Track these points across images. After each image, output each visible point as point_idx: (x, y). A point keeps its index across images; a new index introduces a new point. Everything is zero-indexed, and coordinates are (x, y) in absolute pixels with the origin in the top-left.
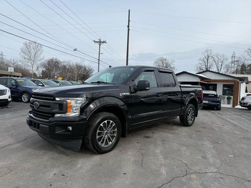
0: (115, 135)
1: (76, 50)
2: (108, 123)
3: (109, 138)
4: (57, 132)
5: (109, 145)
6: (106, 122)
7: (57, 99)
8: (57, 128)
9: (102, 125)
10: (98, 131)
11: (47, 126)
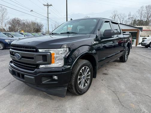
0: (89, 77)
1: (32, 11)
2: (85, 68)
3: (85, 81)
4: (43, 82)
5: (86, 86)
6: (83, 68)
7: (40, 50)
8: (43, 79)
9: (81, 71)
10: (79, 77)
11: (33, 77)
